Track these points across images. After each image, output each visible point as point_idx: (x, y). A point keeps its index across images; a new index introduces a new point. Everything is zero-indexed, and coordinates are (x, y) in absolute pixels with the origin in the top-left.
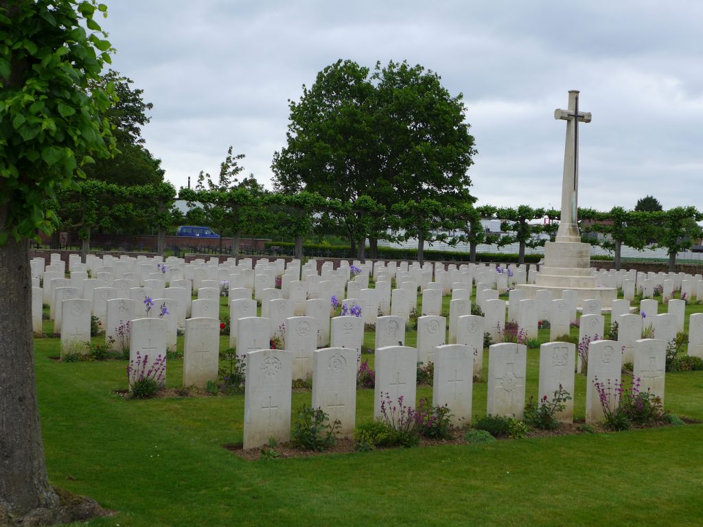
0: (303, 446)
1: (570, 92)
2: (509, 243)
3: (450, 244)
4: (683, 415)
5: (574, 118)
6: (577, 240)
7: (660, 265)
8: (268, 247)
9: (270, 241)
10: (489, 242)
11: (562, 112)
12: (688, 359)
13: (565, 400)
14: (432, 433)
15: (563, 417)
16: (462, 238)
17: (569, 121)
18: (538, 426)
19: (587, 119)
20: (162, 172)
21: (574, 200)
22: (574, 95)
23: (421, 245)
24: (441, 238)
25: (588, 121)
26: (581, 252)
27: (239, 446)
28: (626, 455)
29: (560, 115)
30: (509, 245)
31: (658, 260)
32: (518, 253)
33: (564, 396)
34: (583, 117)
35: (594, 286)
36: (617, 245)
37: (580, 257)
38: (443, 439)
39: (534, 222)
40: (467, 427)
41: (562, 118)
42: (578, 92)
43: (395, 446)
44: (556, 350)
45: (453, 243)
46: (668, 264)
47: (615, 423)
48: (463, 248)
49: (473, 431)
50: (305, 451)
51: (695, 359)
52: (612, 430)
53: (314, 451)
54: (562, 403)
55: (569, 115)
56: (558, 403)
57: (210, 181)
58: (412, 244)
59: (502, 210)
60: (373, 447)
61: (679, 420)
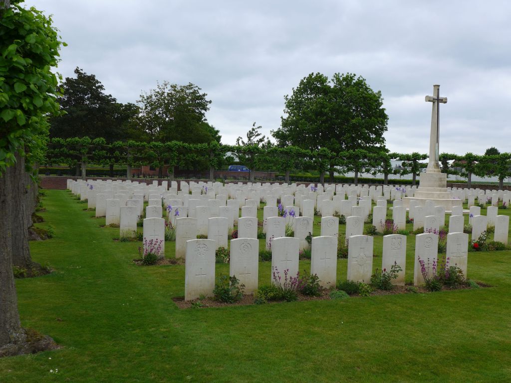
0: (220, 300)
1: (434, 86)
2: (407, 174)
3: (373, 174)
4: (480, 281)
5: (437, 101)
6: (439, 171)
7: (494, 186)
8: (277, 176)
9: (278, 173)
10: (395, 173)
11: (430, 97)
12: (493, 243)
13: (398, 271)
14: (307, 292)
15: (398, 282)
16: (379, 171)
17: (434, 103)
18: (380, 288)
19: (444, 101)
20: (220, 137)
21: (437, 148)
22: (437, 87)
23: (356, 175)
24: (368, 171)
25: (445, 102)
26: (441, 178)
27: (183, 298)
28: (430, 310)
29: (428, 99)
30: (406, 175)
31: (494, 183)
32: (412, 179)
33: (398, 269)
34: (442, 100)
35: (448, 198)
36: (469, 174)
37: (440, 181)
38: (314, 296)
39: (421, 162)
40: (332, 288)
41: (429, 101)
42: (439, 86)
43: (281, 300)
44: (394, 239)
45: (374, 174)
46: (498, 185)
47: (431, 287)
48: (380, 176)
49: (335, 291)
50: (221, 302)
51: (498, 243)
52: (429, 291)
53: (227, 303)
54: (396, 273)
55: (434, 99)
56: (394, 273)
57: (242, 141)
58: (351, 175)
59: (402, 155)
60: (266, 302)
61: (475, 284)
